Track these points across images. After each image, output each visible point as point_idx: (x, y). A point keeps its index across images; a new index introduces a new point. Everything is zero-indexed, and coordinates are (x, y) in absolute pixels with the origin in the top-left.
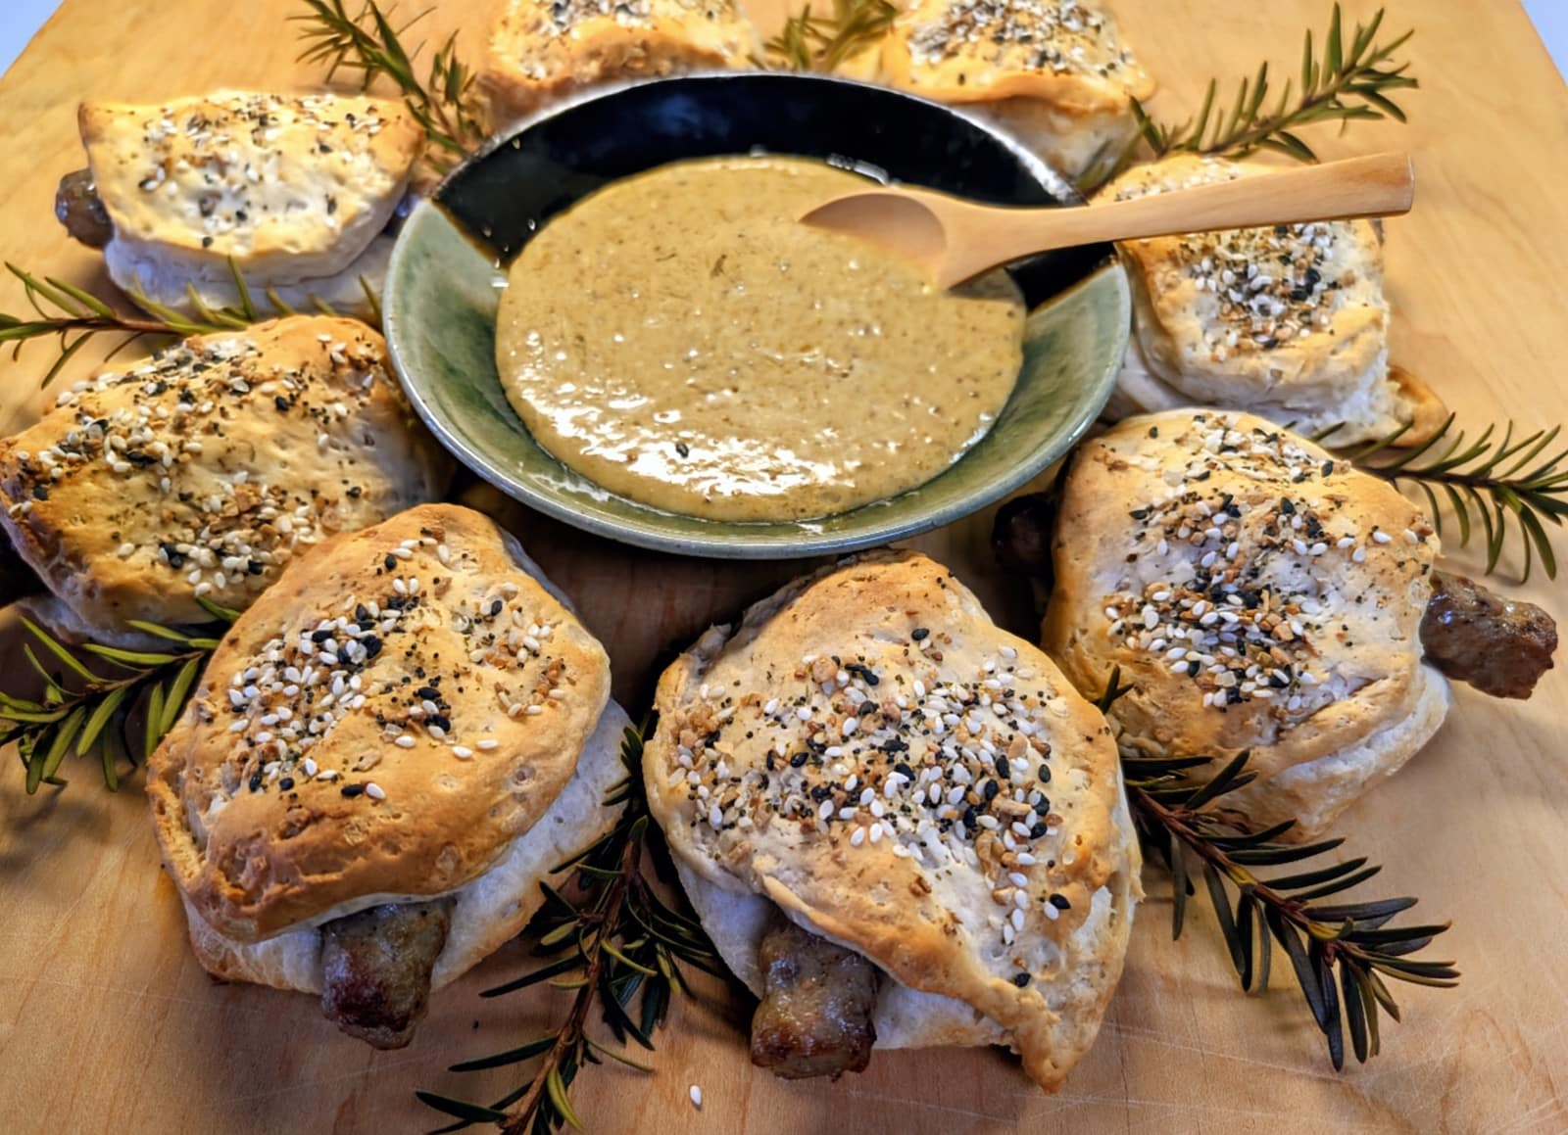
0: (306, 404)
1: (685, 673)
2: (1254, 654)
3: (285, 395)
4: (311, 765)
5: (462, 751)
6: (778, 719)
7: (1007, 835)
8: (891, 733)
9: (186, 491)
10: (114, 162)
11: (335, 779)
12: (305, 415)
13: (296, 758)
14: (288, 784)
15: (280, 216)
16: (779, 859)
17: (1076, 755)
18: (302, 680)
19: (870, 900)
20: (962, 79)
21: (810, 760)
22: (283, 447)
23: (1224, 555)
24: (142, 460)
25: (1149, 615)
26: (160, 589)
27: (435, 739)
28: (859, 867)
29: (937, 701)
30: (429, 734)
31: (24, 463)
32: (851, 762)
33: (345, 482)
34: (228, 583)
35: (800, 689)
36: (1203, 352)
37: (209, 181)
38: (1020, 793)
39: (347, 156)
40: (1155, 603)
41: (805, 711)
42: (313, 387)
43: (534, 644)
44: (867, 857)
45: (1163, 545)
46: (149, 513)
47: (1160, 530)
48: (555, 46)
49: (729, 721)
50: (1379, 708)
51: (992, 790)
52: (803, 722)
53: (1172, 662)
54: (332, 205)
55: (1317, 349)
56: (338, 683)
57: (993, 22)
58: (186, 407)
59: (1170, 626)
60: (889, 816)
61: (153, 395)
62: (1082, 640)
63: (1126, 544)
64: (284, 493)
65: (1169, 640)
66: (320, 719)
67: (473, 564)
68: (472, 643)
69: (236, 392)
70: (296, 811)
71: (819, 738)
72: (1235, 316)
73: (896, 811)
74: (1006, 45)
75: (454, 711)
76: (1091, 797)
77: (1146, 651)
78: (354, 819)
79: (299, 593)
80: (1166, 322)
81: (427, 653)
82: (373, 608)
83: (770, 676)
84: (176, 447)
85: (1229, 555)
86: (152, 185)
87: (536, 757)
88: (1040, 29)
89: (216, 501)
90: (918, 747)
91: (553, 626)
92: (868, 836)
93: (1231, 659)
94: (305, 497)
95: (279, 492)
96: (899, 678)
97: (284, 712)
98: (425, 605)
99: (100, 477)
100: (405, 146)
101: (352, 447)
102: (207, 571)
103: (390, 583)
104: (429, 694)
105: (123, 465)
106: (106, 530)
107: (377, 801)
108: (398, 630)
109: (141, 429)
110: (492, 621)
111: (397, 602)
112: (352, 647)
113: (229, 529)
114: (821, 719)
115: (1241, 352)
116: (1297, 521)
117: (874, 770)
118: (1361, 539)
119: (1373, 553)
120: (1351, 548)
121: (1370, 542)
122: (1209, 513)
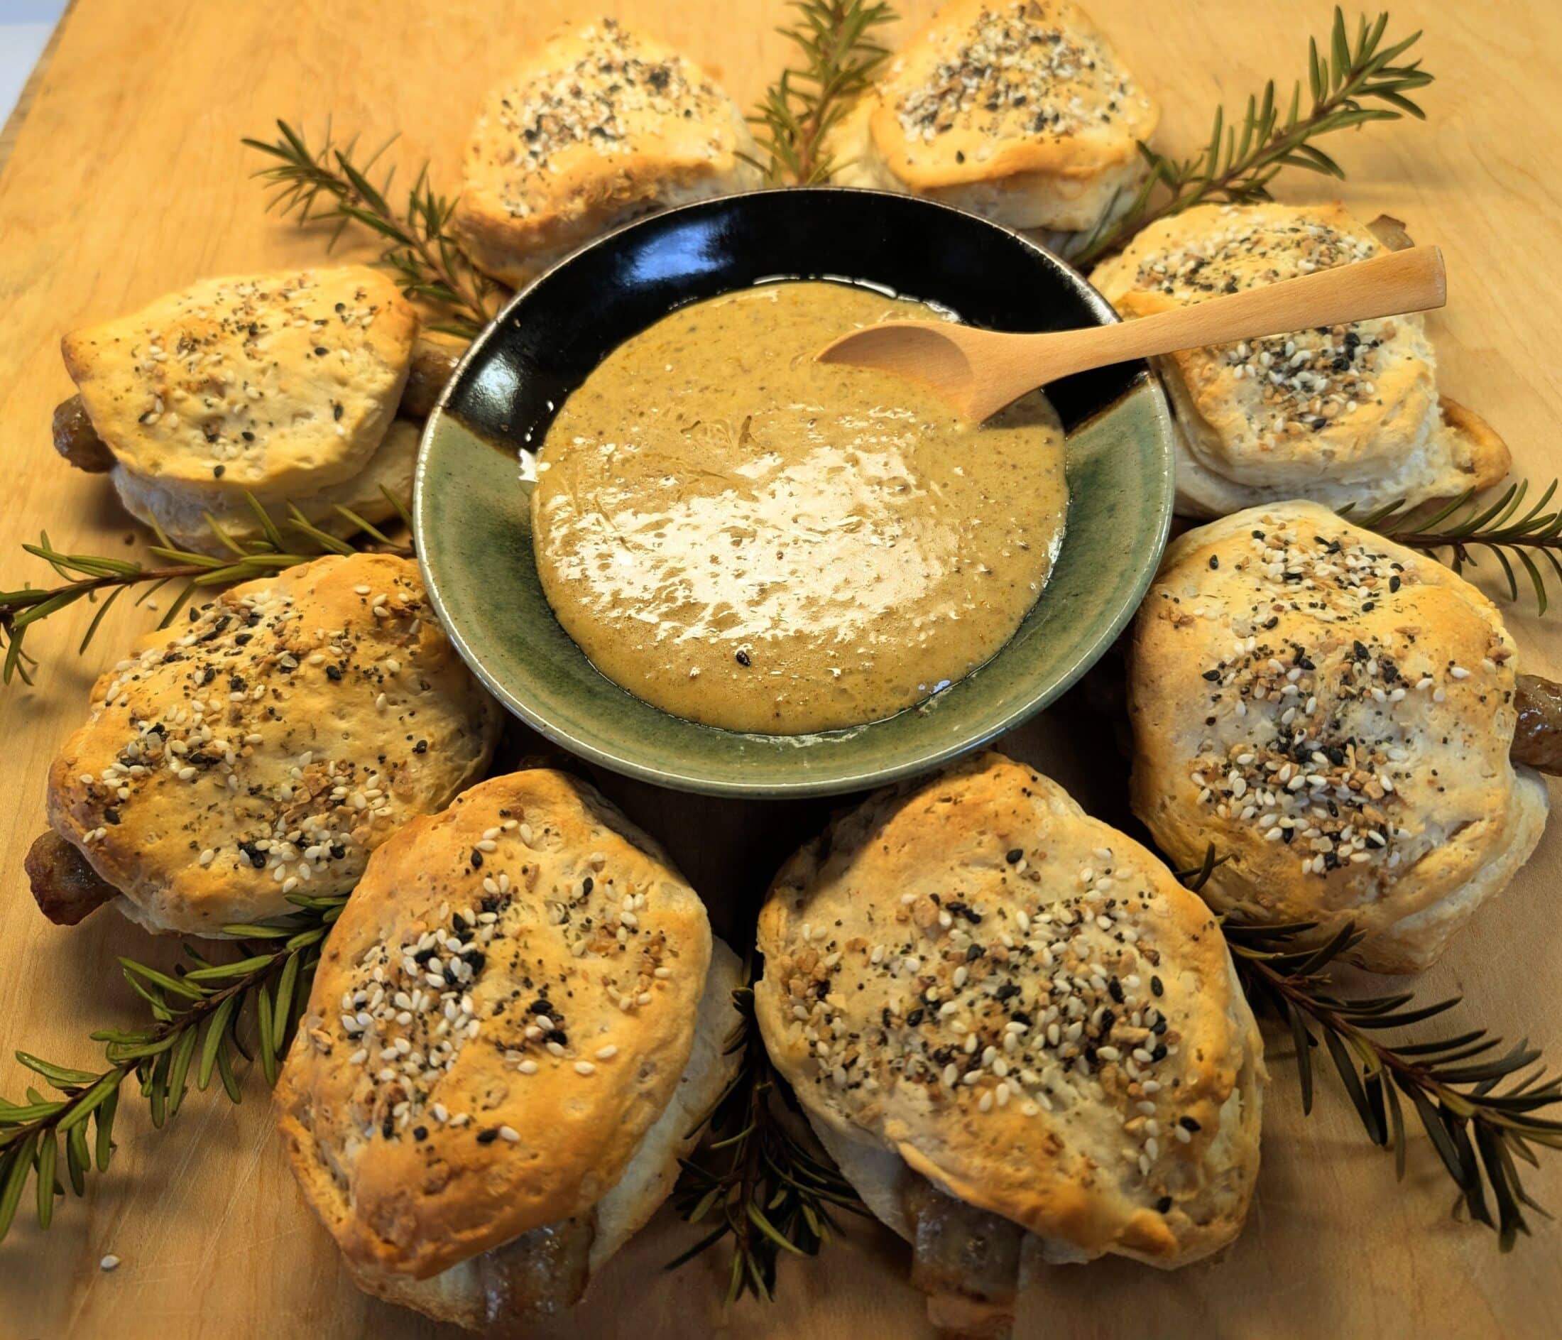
0: (357, 668)
1: (784, 912)
2: (1347, 815)
3: (334, 662)
4: (441, 1111)
5: (584, 1066)
6: (886, 967)
7: (1129, 1063)
8: (1003, 976)
9: (254, 785)
10: (109, 398)
11: (467, 1124)
12: (358, 679)
13: (423, 1098)
14: (421, 1134)
15: (286, 430)
16: (910, 1125)
17: (1184, 956)
18: (413, 1006)
19: (1008, 1169)
20: (961, 157)
21: (926, 1018)
22: (342, 718)
23: (1304, 710)
24: (204, 761)
25: (1235, 781)
26: (249, 891)
27: (554, 1056)
28: (990, 1134)
29: (1043, 931)
30: (548, 1051)
31: (90, 787)
32: (966, 1016)
33: (410, 738)
34: (313, 872)
35: (905, 934)
36: (1251, 443)
37: (209, 406)
38: (1136, 1016)
39: (345, 354)
40: (1240, 767)
41: (912, 961)
42: (361, 647)
43: (630, 919)
44: (997, 1123)
45: (1240, 707)
46: (221, 813)
47: (1235, 691)
48: (533, 183)
49: (836, 969)
50: (1479, 853)
51: (1108, 1020)
52: (913, 973)
53: (1266, 830)
54: (338, 411)
55: (1367, 423)
56: (450, 1007)
57: (983, 85)
58: (239, 695)
59: (1258, 791)
60: (1013, 1072)
61: (203, 685)
62: (1172, 806)
63: (1204, 707)
64: (352, 765)
65: (1260, 808)
66: (440, 1049)
67: (556, 839)
68: (572, 935)
69: (285, 670)
70: (436, 1167)
71: (931, 995)
72: (1278, 399)
73: (1018, 1064)
74: (1001, 111)
75: (568, 1021)
76: (1205, 1000)
77: (1237, 819)
78: (495, 1169)
79: (391, 895)
80: (1210, 418)
81: (531, 959)
82: (469, 915)
83: (871, 919)
84: (236, 741)
85: (1308, 711)
86: (152, 418)
87: (654, 1051)
88: (1034, 85)
89: (286, 789)
90: (1031, 988)
91: (645, 892)
92: (994, 1099)
93: (1325, 822)
94: (374, 765)
95: (348, 767)
96: (1001, 913)
97: (402, 1045)
98: (518, 901)
99: (168, 787)
100: (401, 336)
101: (410, 698)
102: (290, 865)
103: (481, 883)
104: (542, 1007)
105: (188, 771)
106: (182, 841)
107: (513, 1144)
108: (498, 936)
109: (199, 728)
110: (586, 903)
111: (489, 904)
112: (456, 965)
113: (305, 816)
114: (930, 970)
115: (1288, 439)
116: (1372, 667)
117: (991, 1023)
118: (1439, 676)
119: (1453, 690)
120: (1431, 688)
121: (1448, 678)
122: (1283, 670)
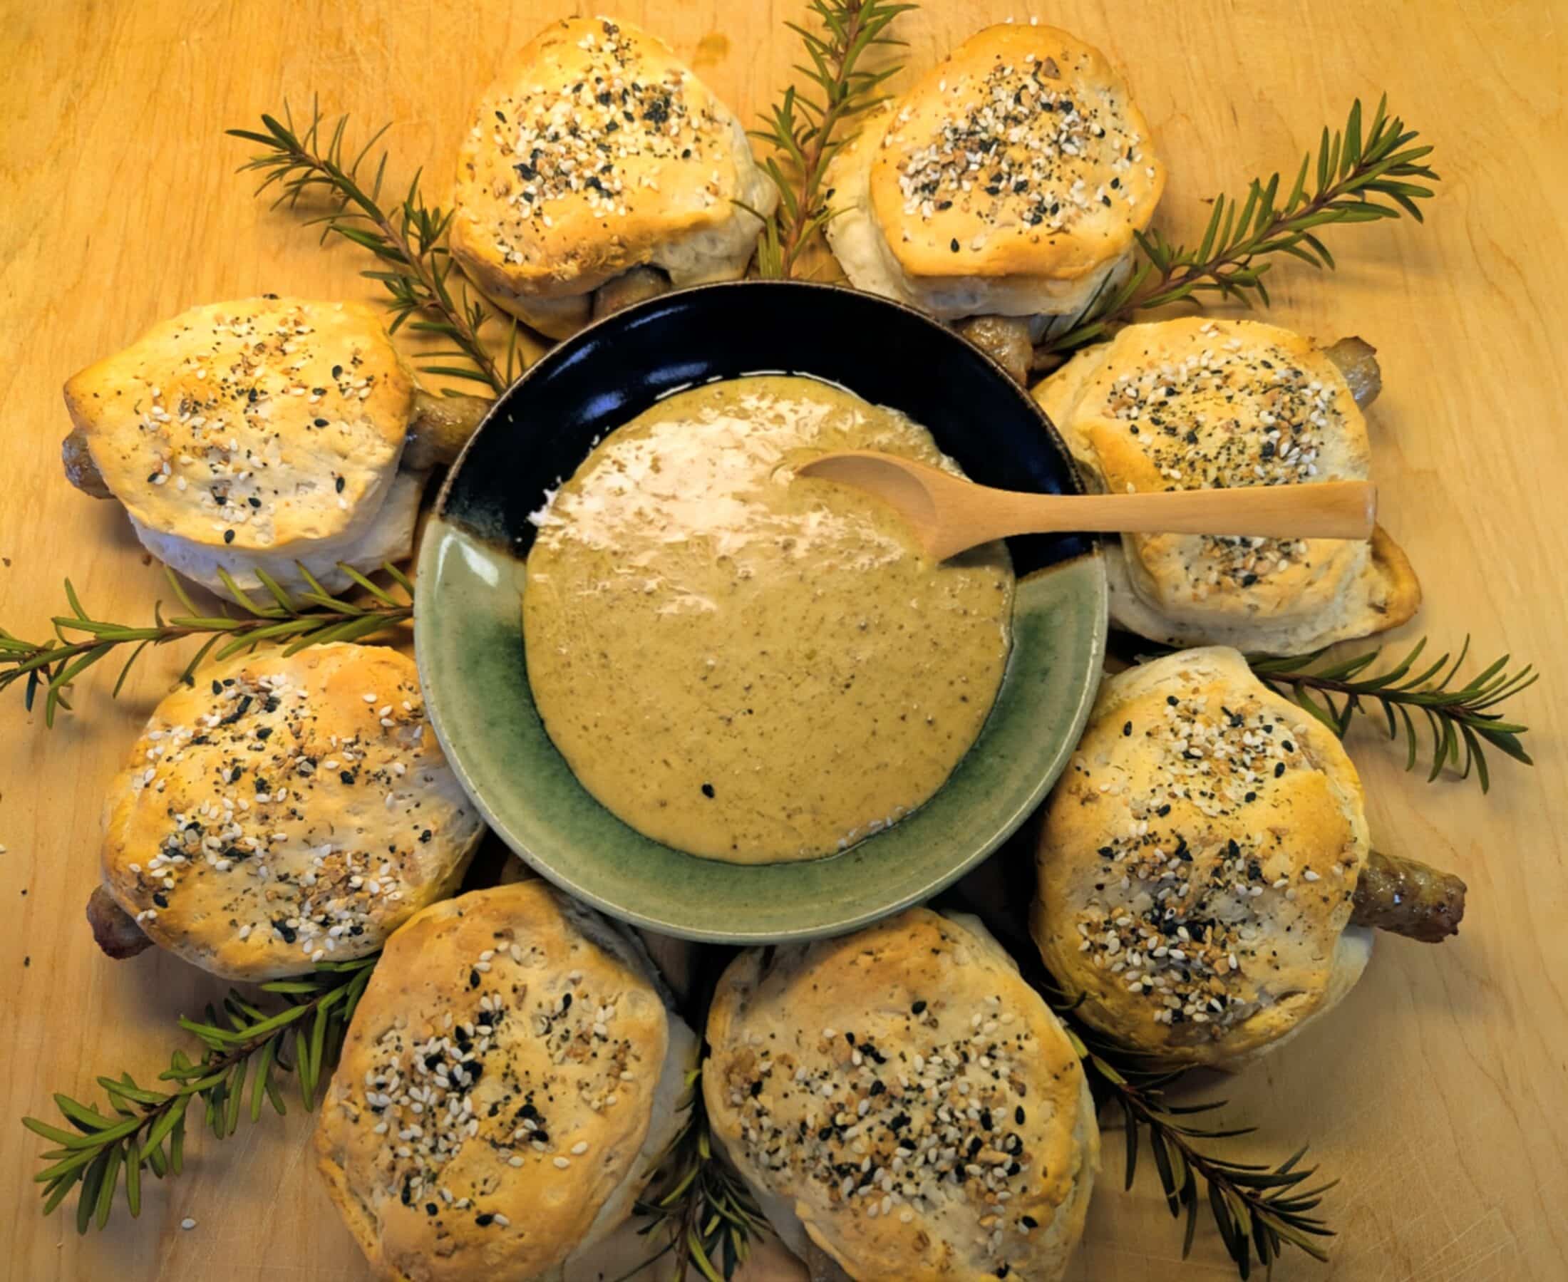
0: (367, 772)
1: (729, 1018)
2: (1196, 984)
3: (347, 767)
4: (448, 1193)
5: (561, 1161)
6: (807, 1084)
7: (989, 1178)
8: (898, 1108)
9: (282, 873)
10: (118, 457)
11: (468, 1207)
12: (369, 782)
13: (433, 1178)
14: (432, 1209)
15: (291, 498)
16: (815, 1211)
17: (1045, 1090)
18: (424, 1099)
19: (884, 1260)
20: (955, 246)
21: (834, 1136)
22: (356, 814)
23: (1177, 891)
24: (235, 853)
25: (1111, 939)
26: (283, 960)
27: (539, 1152)
28: (874, 1234)
29: (935, 1071)
30: (535, 1149)
31: (139, 877)
32: (865, 1139)
33: (416, 827)
34: (336, 944)
35: (824, 1063)
36: (1186, 591)
37: (215, 472)
38: (999, 1142)
39: (345, 428)
40: (1118, 928)
41: (827, 1087)
42: (371, 752)
43: (602, 1030)
44: (881, 1226)
45: (1125, 881)
46: (255, 895)
47: (1123, 867)
49: (768, 1074)
50: (1296, 1019)
51: (977, 1144)
52: (827, 1097)
53: (1131, 982)
54: (340, 484)
55: (1292, 586)
56: (454, 1105)
57: (987, 162)
58: (263, 797)
59: (1129, 950)
60: (897, 1187)
61: (231, 783)
62: (1059, 943)
63: (1096, 874)
64: (366, 855)
65: (1128, 964)
66: (446, 1137)
67: (541, 958)
68: (553, 1045)
69: (304, 774)
70: (445, 1240)
71: (840, 1120)
72: (1217, 553)
73: (902, 1179)
74: (1001, 195)
75: (549, 1122)
76: (1057, 1126)
77: (1109, 970)
78: (490, 1246)
79: (404, 991)
80: (1152, 568)
81: (519, 1068)
82: (469, 1028)
83: (798, 1041)
84: (265, 838)
85: (1181, 894)
86: (161, 479)
87: (617, 1143)
88: (1038, 167)
89: (309, 877)
90: (919, 1118)
91: (614, 1003)
92: (880, 1208)
93: (1178, 983)
94: (386, 854)
95: (362, 857)
96: (902, 1056)
97: (416, 1130)
98: (509, 1016)
99: (207, 876)
100: (398, 413)
101: (415, 791)
102: (316, 940)
103: (479, 1000)
104: (528, 1111)
105: (224, 863)
106: (222, 920)
107: (504, 1227)
108: (493, 1047)
109: (230, 825)
110: (566, 1015)
111: (485, 1018)
112: (458, 1071)
113: (328, 899)
114: (841, 1097)
115: (1220, 591)
116: (1240, 865)
117: (884, 1148)
118: (1294, 877)
119: (1304, 890)
120: (1285, 887)
121: (1301, 878)
122: (1165, 859)
